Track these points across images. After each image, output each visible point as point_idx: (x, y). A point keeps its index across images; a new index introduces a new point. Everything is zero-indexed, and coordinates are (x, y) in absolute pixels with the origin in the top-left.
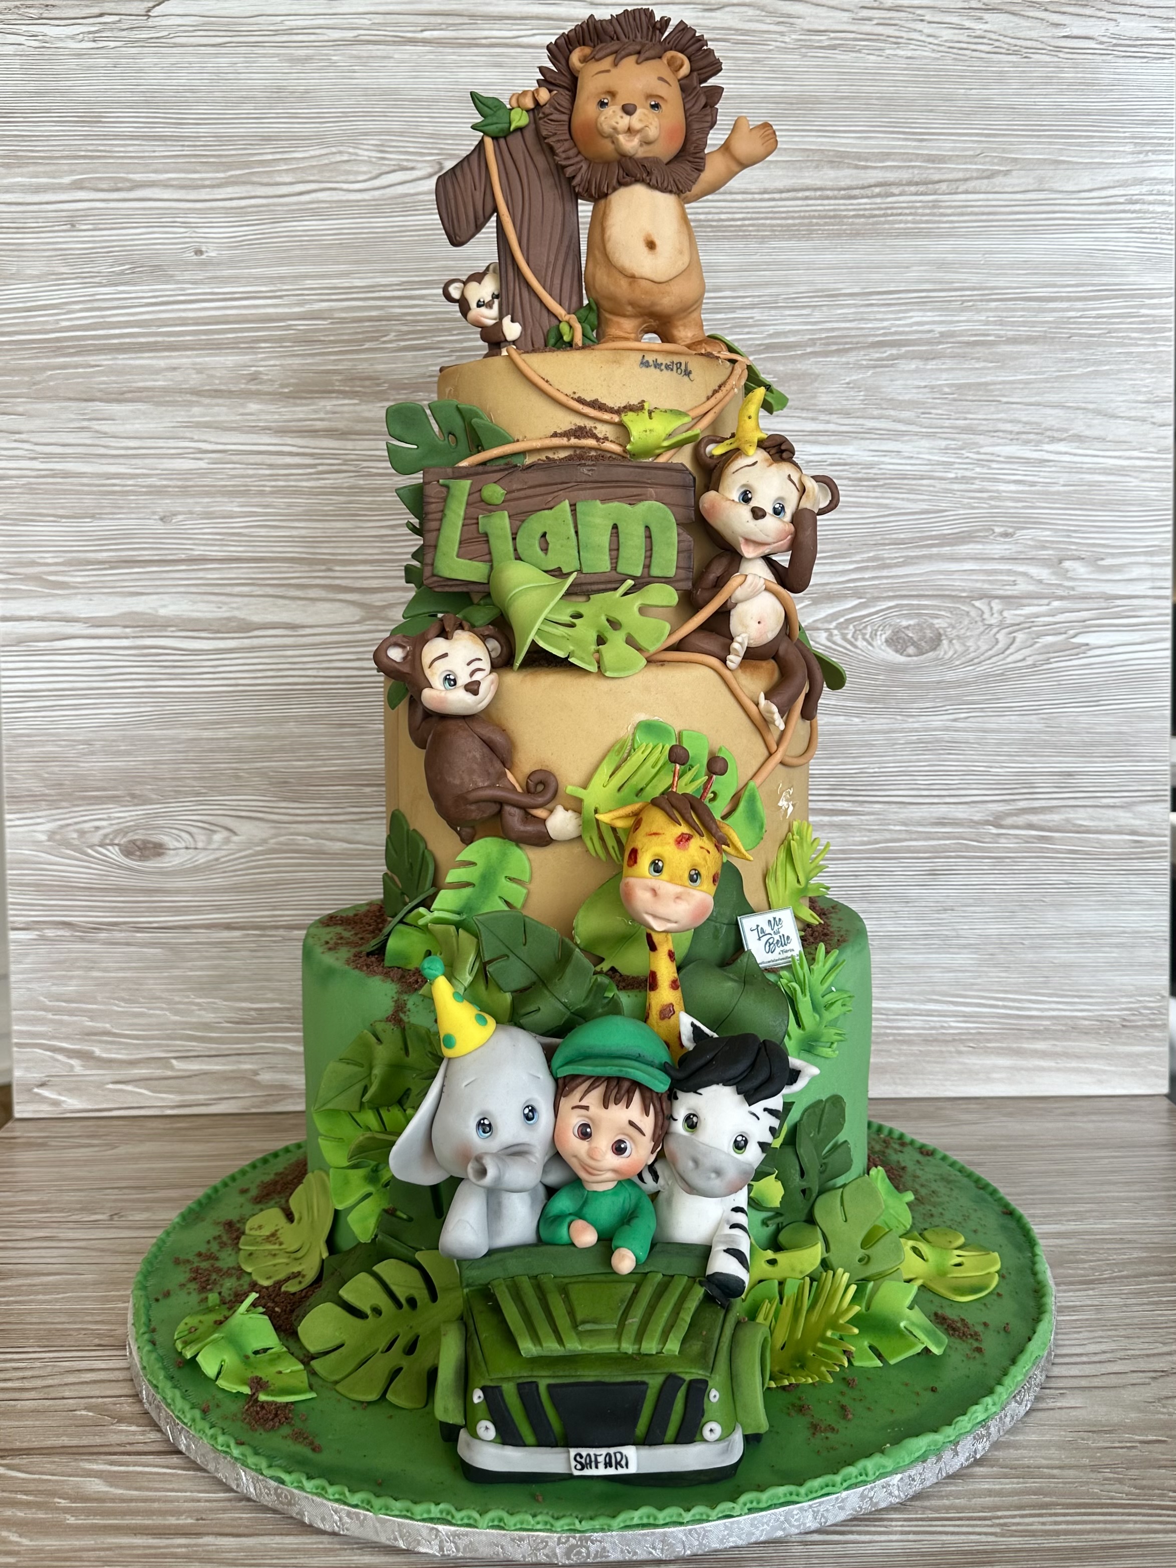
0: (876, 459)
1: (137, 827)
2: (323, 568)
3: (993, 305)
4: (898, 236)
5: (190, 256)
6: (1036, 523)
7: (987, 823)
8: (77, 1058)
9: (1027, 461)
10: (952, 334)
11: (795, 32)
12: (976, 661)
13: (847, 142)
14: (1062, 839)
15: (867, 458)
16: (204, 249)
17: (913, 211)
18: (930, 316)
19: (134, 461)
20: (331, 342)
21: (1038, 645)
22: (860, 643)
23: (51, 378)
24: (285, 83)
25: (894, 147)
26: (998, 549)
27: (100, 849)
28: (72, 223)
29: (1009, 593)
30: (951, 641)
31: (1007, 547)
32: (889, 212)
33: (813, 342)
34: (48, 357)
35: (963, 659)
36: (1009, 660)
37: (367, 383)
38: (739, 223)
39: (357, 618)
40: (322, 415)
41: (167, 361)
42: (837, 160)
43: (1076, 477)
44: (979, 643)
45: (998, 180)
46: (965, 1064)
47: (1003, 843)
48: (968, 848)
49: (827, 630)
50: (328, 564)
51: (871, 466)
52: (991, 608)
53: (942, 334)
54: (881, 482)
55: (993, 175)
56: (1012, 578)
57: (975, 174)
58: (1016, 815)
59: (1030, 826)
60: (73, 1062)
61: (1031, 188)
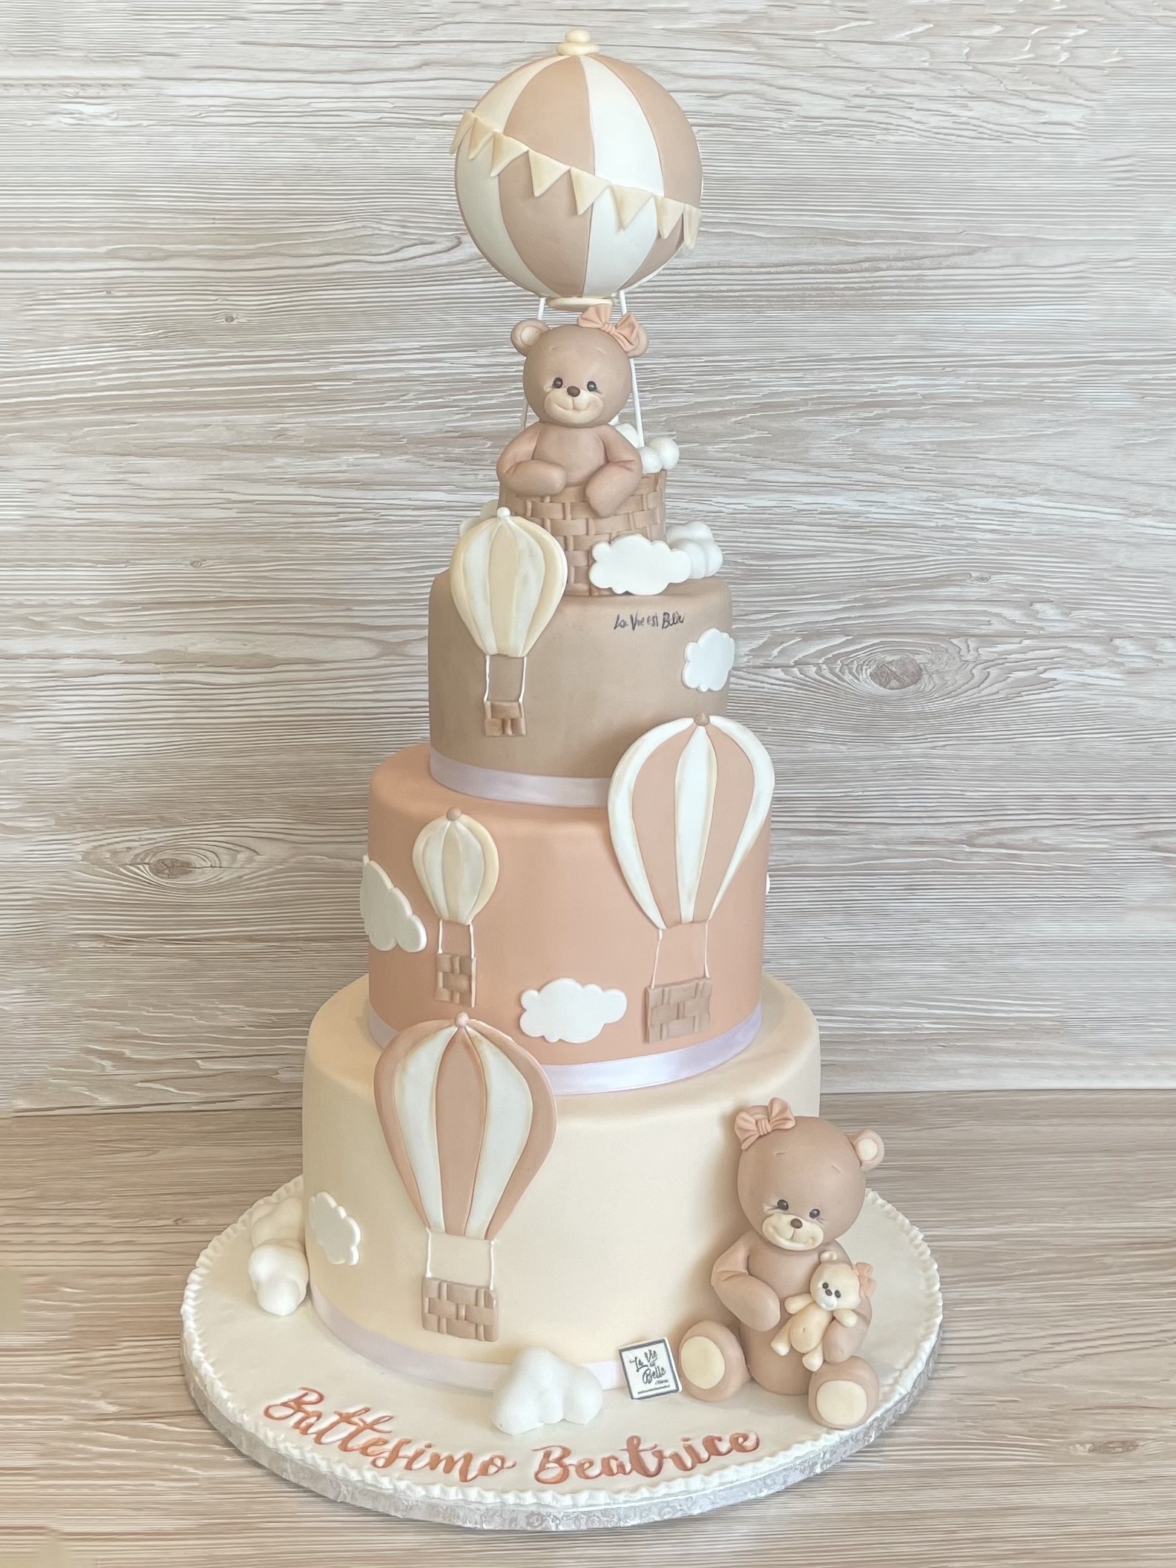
0: (863, 508)
1: (166, 847)
2: (343, 607)
3: (972, 370)
4: (884, 307)
5: (222, 322)
6: (1010, 569)
7: (961, 842)
8: (109, 1059)
9: (1002, 512)
10: (932, 396)
11: (792, 118)
12: (953, 694)
13: (839, 221)
14: (1029, 856)
15: (855, 507)
16: (234, 317)
17: (898, 284)
18: (913, 380)
19: (167, 511)
20: (353, 401)
21: (1009, 680)
22: (848, 677)
23: (88, 434)
24: (311, 162)
25: (881, 225)
26: (974, 591)
27: (131, 867)
28: (108, 289)
29: (984, 632)
30: (930, 676)
31: (983, 590)
32: (877, 285)
33: (805, 402)
34: (84, 415)
35: (941, 692)
36: (984, 693)
37: (388, 438)
38: (737, 294)
39: (374, 654)
40: (344, 468)
41: (200, 419)
42: (829, 237)
43: (1046, 528)
44: (957, 677)
45: (976, 256)
46: (935, 1061)
47: (977, 861)
48: (943, 865)
49: (815, 665)
50: (347, 604)
51: (858, 514)
52: (968, 646)
53: (924, 396)
54: (868, 530)
55: (971, 252)
56: (987, 619)
57: (956, 251)
58: (988, 835)
59: (1001, 845)
60: (103, 1062)
61: (1009, 264)
